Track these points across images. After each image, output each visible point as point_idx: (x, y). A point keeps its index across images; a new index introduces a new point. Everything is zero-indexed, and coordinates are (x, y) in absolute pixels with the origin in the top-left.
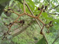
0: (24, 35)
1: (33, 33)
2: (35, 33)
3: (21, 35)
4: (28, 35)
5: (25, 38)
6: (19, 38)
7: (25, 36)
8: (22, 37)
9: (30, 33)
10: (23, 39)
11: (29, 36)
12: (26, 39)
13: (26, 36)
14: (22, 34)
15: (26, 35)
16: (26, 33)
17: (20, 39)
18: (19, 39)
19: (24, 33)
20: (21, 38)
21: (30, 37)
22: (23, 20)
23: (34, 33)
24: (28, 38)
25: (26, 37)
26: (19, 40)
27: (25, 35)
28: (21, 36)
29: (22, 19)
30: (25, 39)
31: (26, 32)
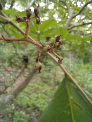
0: (36, 86)
1: (53, 75)
2: (58, 74)
3: (32, 87)
4: (46, 82)
5: (41, 90)
6: (30, 94)
7: (40, 87)
8: (36, 91)
9: (48, 76)
10: (37, 93)
11: (48, 83)
12: (44, 91)
13: (42, 86)
14: (33, 84)
15: (41, 83)
16: (40, 80)
17: (32, 95)
18: (29, 96)
19: (36, 82)
20: (34, 94)
21: (50, 85)
22: (24, 56)
23: (55, 76)
24: (47, 88)
25: (43, 88)
26: (31, 97)
27: (39, 84)
28: (31, 90)
29: (22, 54)
30: (41, 93)
31: (39, 78)
